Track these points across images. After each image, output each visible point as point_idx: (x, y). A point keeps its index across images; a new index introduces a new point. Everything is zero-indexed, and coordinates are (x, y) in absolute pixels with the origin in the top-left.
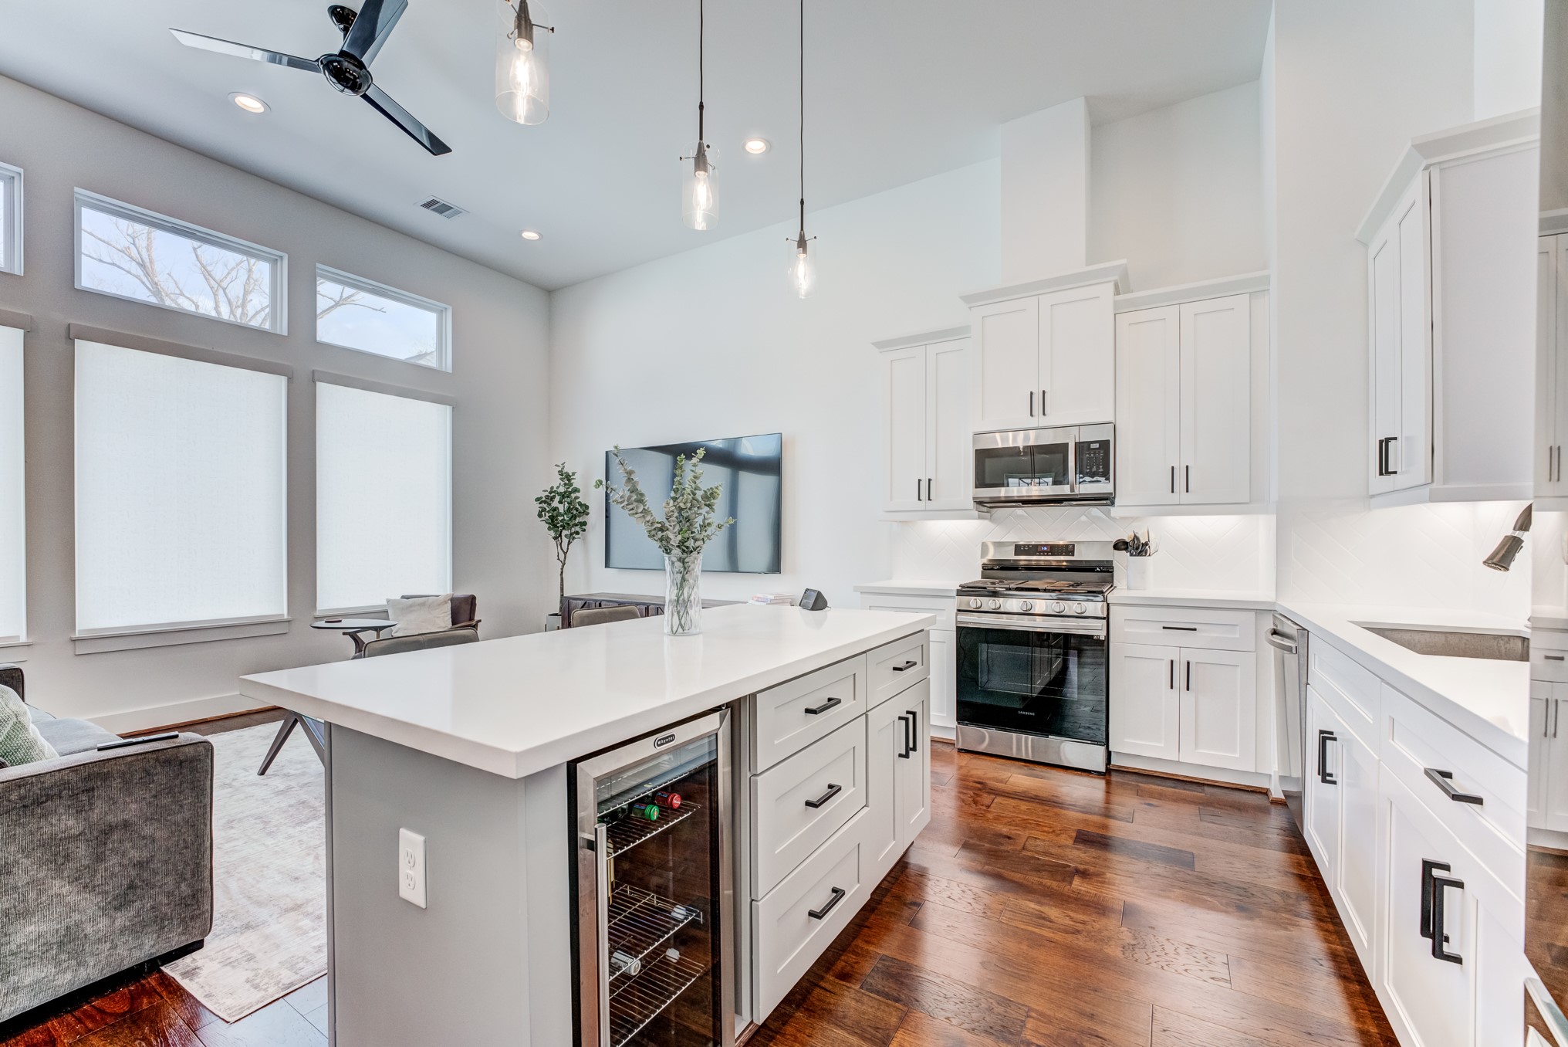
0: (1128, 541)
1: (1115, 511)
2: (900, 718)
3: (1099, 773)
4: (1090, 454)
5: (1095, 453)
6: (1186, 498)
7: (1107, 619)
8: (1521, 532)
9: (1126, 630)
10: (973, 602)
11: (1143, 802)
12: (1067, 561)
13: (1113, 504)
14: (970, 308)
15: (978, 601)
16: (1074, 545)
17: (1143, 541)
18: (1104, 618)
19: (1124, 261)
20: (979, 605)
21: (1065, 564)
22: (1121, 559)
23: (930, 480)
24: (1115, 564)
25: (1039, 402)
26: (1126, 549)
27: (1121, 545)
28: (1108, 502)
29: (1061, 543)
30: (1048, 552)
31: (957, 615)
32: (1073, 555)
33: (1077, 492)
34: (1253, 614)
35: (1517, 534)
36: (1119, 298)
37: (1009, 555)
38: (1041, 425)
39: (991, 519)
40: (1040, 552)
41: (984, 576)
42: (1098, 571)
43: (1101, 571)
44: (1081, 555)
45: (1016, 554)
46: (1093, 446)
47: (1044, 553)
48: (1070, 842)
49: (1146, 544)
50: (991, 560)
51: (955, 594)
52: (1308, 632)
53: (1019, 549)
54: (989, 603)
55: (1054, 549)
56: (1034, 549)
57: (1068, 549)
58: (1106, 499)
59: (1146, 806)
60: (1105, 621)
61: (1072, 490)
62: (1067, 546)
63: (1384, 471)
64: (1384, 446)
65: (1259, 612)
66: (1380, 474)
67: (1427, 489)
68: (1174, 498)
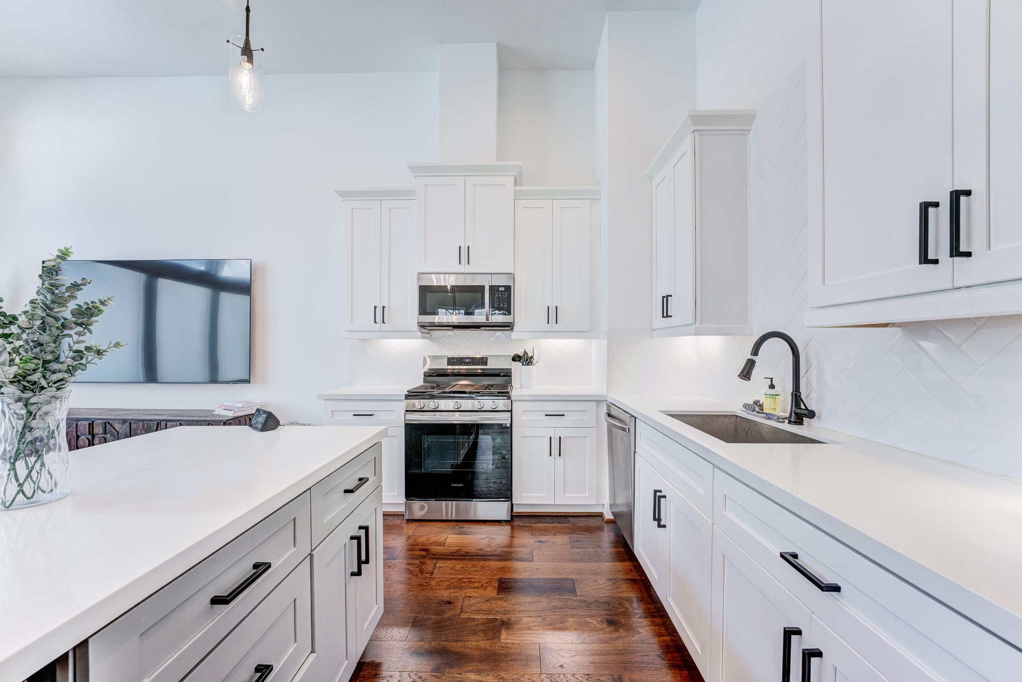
0: (521, 355)
1: (514, 335)
2: (352, 538)
3: (506, 521)
4: (498, 294)
5: (502, 294)
6: (555, 327)
7: (511, 411)
8: (755, 357)
9: (523, 418)
10: (418, 403)
11: (536, 540)
12: (481, 369)
13: (512, 329)
14: (416, 177)
15: (422, 402)
16: (487, 358)
17: (530, 355)
18: (509, 411)
19: (520, 163)
20: (422, 406)
21: (480, 371)
22: (516, 367)
24: (513, 371)
25: (464, 254)
26: (519, 361)
27: (516, 358)
28: (509, 328)
29: (478, 356)
30: (470, 363)
31: (405, 415)
32: (486, 365)
33: (490, 321)
34: (595, 403)
35: (753, 358)
36: (518, 188)
37: (443, 365)
38: (467, 271)
39: (430, 338)
40: (465, 363)
41: (425, 381)
42: (502, 376)
43: (504, 376)
44: (492, 365)
45: (448, 364)
46: (501, 289)
47: (467, 364)
48: (494, 594)
49: (532, 357)
50: (430, 369)
51: (403, 398)
52: (636, 418)
53: (451, 361)
54: (431, 404)
55: (474, 361)
56: (461, 361)
57: (483, 361)
58: (508, 326)
59: (538, 544)
60: (510, 413)
61: (487, 319)
62: (482, 358)
63: (665, 315)
64: (665, 299)
65: (598, 402)
66: (663, 317)
67: (693, 327)
68: (549, 327)
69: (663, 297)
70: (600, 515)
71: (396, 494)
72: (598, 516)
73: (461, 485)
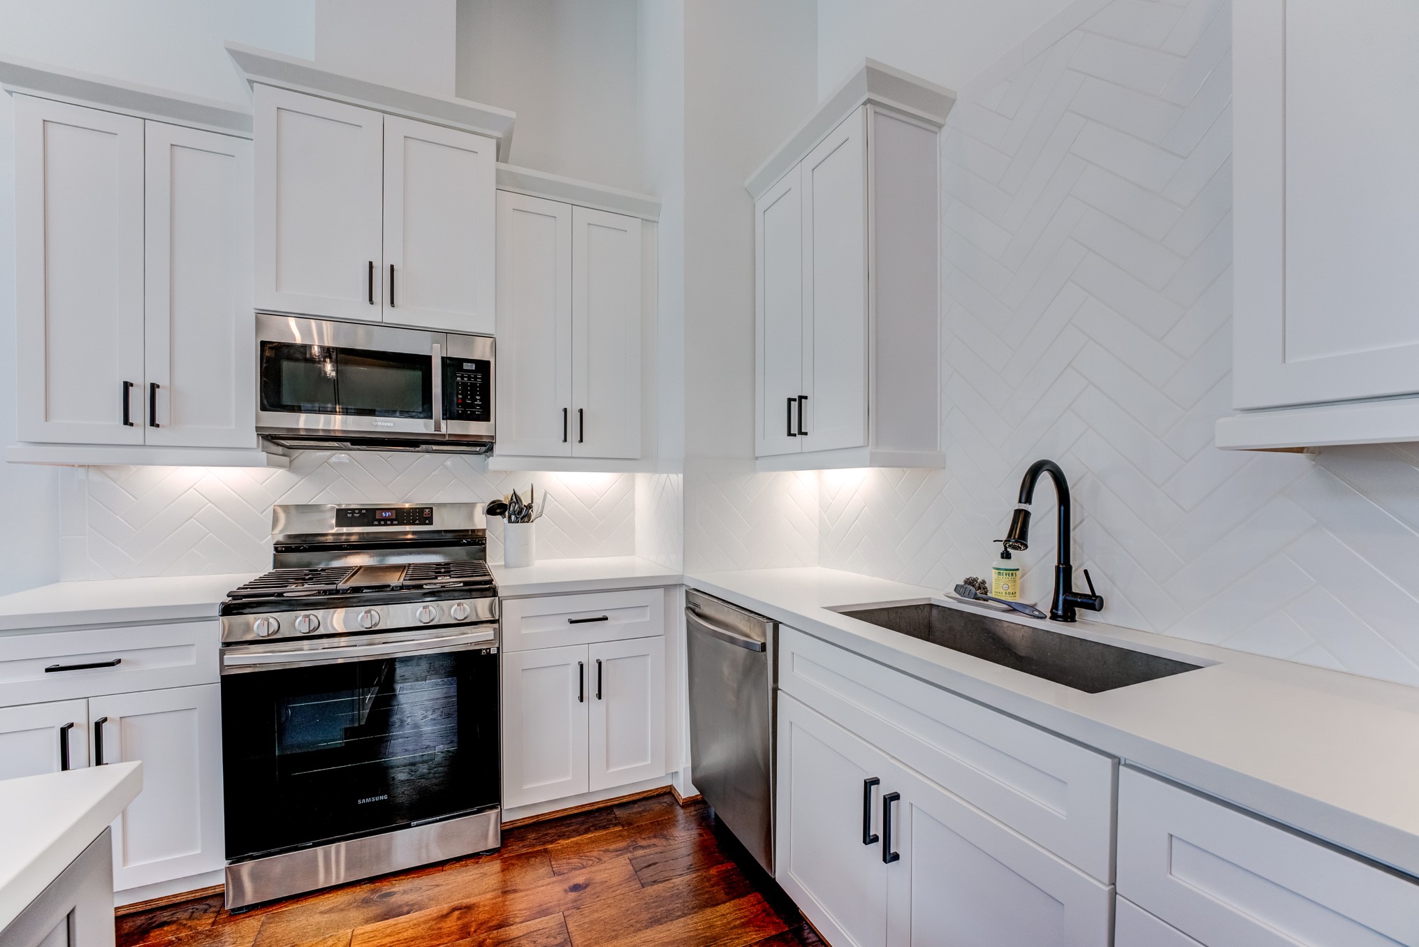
0: (507, 502)
1: (494, 462)
3: (491, 852)
4: (462, 377)
5: (469, 378)
6: (579, 450)
7: (499, 622)
8: (1027, 505)
9: (524, 632)
10: (258, 624)
11: (566, 886)
12: (414, 533)
13: (491, 449)
14: (251, 85)
15: (271, 620)
16: (432, 509)
17: (526, 502)
18: (494, 622)
19: (513, 115)
20: (274, 626)
21: (410, 536)
22: (496, 528)
23: (154, 387)
24: (488, 534)
25: (382, 282)
26: (502, 514)
27: (496, 509)
28: (484, 449)
29: (407, 506)
30: (392, 520)
31: (222, 654)
32: (431, 523)
33: (443, 431)
34: (659, 592)
35: (1024, 506)
36: (502, 166)
37: (329, 528)
38: (388, 320)
39: (290, 467)
40: (379, 521)
41: (277, 563)
42: (464, 545)
43: (469, 544)
44: (443, 523)
45: (339, 524)
46: (467, 366)
47: (384, 522)
49: (530, 507)
50: (290, 537)
51: (216, 612)
53: (344, 516)
54: (298, 622)
55: (401, 516)
56: (368, 515)
57: (422, 515)
58: (483, 445)
59: (572, 895)
60: (492, 628)
61: (438, 427)
62: (421, 510)
63: (794, 430)
64: (795, 405)
65: (668, 587)
66: (790, 434)
67: (867, 451)
68: (566, 449)
69: (790, 400)
70: (669, 792)
71: (199, 852)
72: (665, 794)
73: (382, 798)
